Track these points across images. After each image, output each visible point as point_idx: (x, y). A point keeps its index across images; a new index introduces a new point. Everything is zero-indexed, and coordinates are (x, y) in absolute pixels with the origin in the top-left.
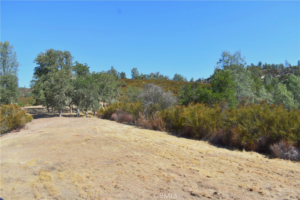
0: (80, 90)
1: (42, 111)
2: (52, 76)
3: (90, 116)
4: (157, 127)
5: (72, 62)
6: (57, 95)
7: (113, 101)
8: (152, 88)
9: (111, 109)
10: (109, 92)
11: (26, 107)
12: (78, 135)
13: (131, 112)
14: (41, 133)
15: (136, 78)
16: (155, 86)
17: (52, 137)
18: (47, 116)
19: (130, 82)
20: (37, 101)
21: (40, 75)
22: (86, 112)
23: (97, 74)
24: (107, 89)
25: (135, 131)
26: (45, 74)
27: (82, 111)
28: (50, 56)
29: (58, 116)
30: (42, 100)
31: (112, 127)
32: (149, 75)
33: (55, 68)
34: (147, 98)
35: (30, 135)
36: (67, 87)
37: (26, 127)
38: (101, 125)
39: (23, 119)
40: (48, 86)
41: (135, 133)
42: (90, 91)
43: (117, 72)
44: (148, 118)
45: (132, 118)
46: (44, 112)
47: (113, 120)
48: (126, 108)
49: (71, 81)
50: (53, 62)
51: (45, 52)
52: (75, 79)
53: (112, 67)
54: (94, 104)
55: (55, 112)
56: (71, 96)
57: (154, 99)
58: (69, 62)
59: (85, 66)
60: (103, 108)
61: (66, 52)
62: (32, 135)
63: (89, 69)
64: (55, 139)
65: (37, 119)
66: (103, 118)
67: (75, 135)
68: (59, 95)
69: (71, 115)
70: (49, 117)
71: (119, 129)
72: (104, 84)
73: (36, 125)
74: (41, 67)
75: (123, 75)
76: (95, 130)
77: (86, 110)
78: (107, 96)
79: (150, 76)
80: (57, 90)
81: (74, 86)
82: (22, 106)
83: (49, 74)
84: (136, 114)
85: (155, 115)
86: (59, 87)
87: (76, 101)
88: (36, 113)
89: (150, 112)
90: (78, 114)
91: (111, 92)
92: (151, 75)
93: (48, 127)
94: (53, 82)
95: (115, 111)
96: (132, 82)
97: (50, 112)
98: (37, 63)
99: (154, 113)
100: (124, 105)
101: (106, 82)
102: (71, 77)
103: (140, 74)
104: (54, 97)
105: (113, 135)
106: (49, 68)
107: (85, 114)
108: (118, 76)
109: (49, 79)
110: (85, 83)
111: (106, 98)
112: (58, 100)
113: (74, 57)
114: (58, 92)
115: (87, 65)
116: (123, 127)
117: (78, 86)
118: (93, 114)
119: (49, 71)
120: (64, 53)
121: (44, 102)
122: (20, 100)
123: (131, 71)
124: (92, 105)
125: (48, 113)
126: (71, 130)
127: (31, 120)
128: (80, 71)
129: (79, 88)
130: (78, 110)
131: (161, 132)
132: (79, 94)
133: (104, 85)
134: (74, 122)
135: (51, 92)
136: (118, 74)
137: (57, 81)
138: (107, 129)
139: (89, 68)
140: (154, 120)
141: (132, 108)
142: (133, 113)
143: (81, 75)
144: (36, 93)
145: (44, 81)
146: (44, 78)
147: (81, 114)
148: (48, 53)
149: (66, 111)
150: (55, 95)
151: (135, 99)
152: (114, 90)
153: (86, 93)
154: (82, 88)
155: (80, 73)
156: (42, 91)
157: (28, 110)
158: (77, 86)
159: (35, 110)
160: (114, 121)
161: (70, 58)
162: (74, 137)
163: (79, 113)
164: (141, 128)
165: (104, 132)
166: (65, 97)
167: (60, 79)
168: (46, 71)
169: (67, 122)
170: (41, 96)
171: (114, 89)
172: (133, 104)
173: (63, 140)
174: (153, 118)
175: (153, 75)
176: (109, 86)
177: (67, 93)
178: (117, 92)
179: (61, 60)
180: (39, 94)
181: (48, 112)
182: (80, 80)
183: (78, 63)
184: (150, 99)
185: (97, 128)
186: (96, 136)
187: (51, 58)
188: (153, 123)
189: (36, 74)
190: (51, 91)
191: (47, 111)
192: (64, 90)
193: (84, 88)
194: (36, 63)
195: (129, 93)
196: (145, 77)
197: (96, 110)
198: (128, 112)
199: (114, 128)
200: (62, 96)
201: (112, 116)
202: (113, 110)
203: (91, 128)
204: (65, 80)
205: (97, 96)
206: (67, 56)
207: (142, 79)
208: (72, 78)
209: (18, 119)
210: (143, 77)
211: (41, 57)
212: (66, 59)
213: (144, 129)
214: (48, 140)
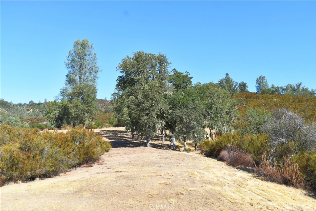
0: (178, 111)
1: (125, 136)
2: (140, 89)
3: (190, 147)
4: (289, 180)
5: (168, 70)
6: (146, 117)
7: (225, 128)
8: (285, 117)
9: (220, 142)
10: (219, 115)
11: (105, 128)
12: (167, 184)
13: (250, 151)
14: (119, 174)
15: (263, 93)
16: (291, 113)
17: (131, 182)
18: (131, 145)
19: (254, 98)
20: (119, 121)
21: (124, 88)
22: (185, 142)
23: (203, 85)
24: (217, 109)
25: (253, 184)
26: (131, 86)
27: (179, 140)
28: (138, 61)
29: (145, 145)
30: (125, 121)
31: (219, 174)
32: (284, 87)
33: (145, 78)
34: (276, 133)
35: (104, 175)
36: (159, 105)
37: (100, 162)
38: (203, 168)
39: (98, 149)
40: (134, 103)
41: (253, 188)
42: (191, 113)
43: (234, 83)
44: (275, 164)
45: (252, 160)
46: (128, 138)
47: (221, 159)
48: (243, 144)
49: (165, 97)
50: (142, 70)
51: (132, 56)
52: (171, 94)
53: (227, 74)
54: (196, 131)
55: (141, 139)
56: (165, 118)
57: (287, 134)
58: (165, 70)
59: (187, 76)
60: (210, 139)
61: (161, 56)
62: (107, 175)
63: (191, 80)
64: (135, 187)
65: (117, 148)
66: (208, 156)
67: (163, 184)
68: (148, 116)
69: (163, 144)
70: (133, 147)
71: (229, 178)
72: (213, 102)
73: (115, 158)
74: (125, 76)
75: (243, 86)
76: (193, 176)
77: (185, 139)
78: (216, 121)
79: (287, 89)
80: (146, 109)
81: (170, 104)
82: (100, 126)
83: (137, 86)
84: (258, 153)
85: (288, 160)
86: (149, 105)
87: (170, 126)
88: (117, 139)
89: (281, 155)
90: (172, 144)
91: (222, 115)
92: (287, 87)
93: (129, 163)
94: (141, 98)
95: (225, 148)
96: (256, 98)
97: (136, 138)
98: (122, 71)
99: (287, 157)
100: (240, 139)
101: (215, 100)
102: (166, 91)
103: (270, 86)
104: (141, 119)
105: (218, 188)
106: (136, 78)
107: (182, 144)
108: (236, 88)
109: (135, 94)
110: (184, 100)
111: (215, 125)
112: (146, 124)
113: (171, 63)
114: (147, 112)
115: (189, 75)
116: (235, 175)
117: (175, 105)
118: (195, 145)
119: (137, 82)
120: (157, 58)
121: (128, 123)
122: (98, 117)
123: (256, 81)
124: (194, 133)
125: (132, 140)
126: (158, 174)
127: (109, 149)
128: (178, 83)
129: (176, 108)
130: (174, 139)
131: (296, 189)
132: (175, 116)
133: (212, 104)
134: (166, 158)
135: (137, 113)
136: (236, 85)
137: (146, 96)
138: (210, 177)
139: (191, 78)
140: (285, 168)
141: (253, 144)
142: (254, 152)
143: (180, 89)
144: (118, 111)
145: (129, 96)
146: (129, 92)
147: (177, 143)
148: (136, 57)
149: (157, 138)
150: (143, 116)
151: (259, 127)
152: (227, 112)
153: (186, 115)
154: (181, 108)
155: (178, 85)
156: (126, 109)
157: (107, 133)
158: (173, 104)
159: (116, 134)
160: (223, 162)
161: (165, 64)
162: (160, 187)
163: (174, 143)
164: (264, 180)
165: (205, 181)
166: (157, 120)
167: (151, 95)
168: (132, 82)
169: (156, 158)
170: (124, 116)
171: (227, 110)
172: (255, 137)
173: (146, 191)
174: (284, 164)
175: (291, 87)
176: (219, 106)
177: (159, 114)
178: (232, 116)
179: (153, 67)
180: (122, 113)
181: (132, 138)
182: (178, 95)
183: (177, 72)
184: (282, 134)
185: (197, 173)
186: (193, 189)
187: (139, 64)
188: (283, 173)
189: (119, 85)
190: (137, 110)
191: (132, 136)
192: (155, 110)
193: (183, 107)
194: (120, 71)
195: (251, 119)
196: (277, 91)
197: (198, 141)
198: (245, 151)
199: (221, 175)
200: (152, 119)
201: (221, 155)
202: (223, 145)
203: (188, 173)
204: (157, 96)
205: (201, 121)
206: (162, 61)
207: (273, 94)
208: (167, 93)
209: (91, 150)
210: (275, 90)
211: (126, 62)
212: (160, 66)
213: (269, 181)
214: (126, 188)
